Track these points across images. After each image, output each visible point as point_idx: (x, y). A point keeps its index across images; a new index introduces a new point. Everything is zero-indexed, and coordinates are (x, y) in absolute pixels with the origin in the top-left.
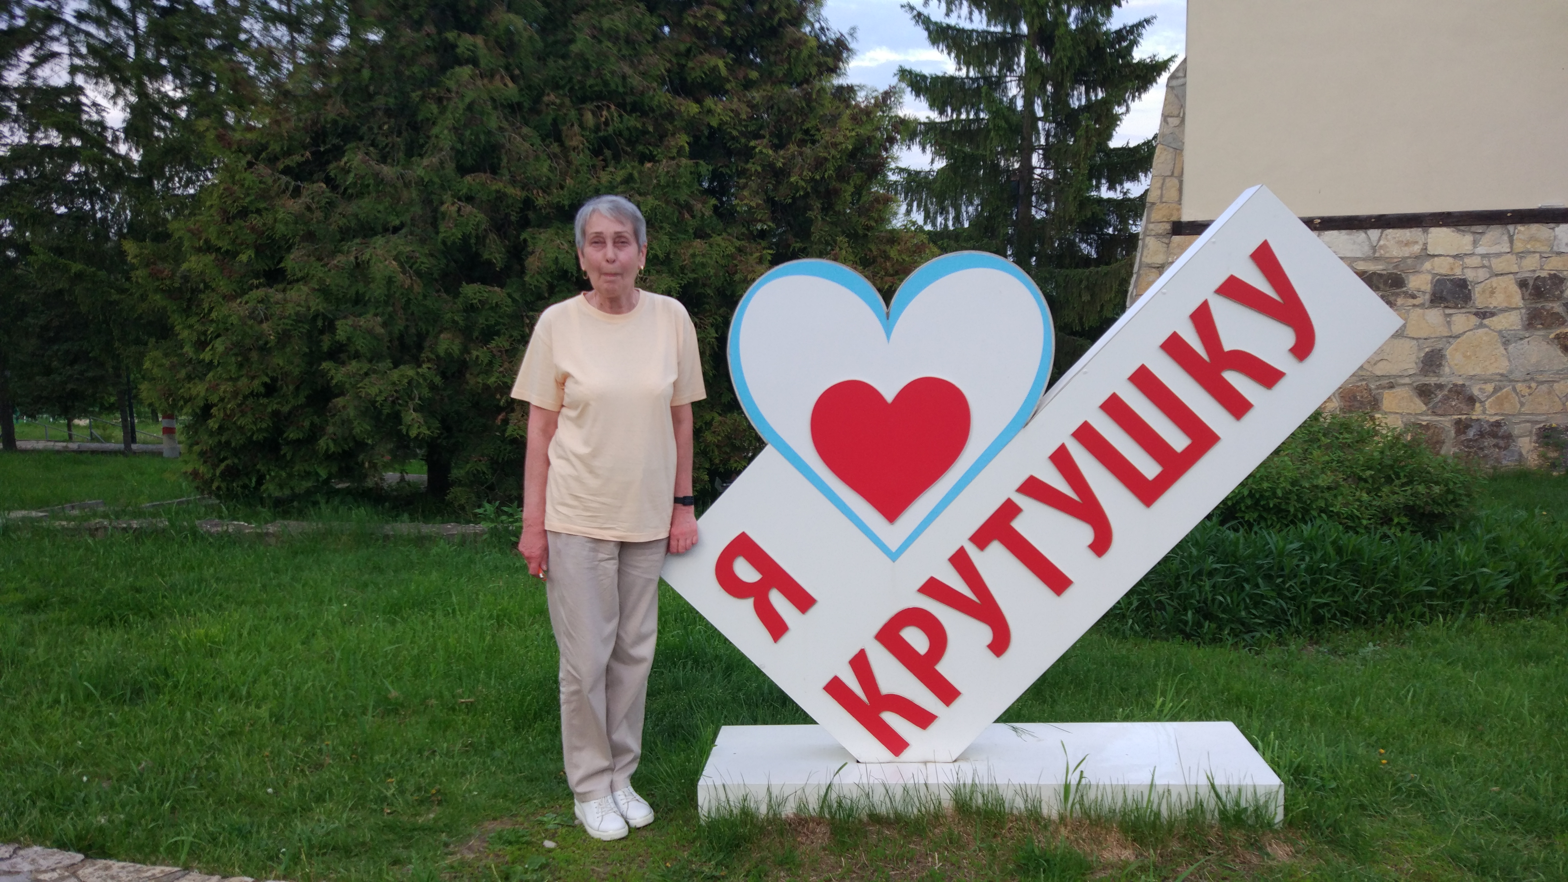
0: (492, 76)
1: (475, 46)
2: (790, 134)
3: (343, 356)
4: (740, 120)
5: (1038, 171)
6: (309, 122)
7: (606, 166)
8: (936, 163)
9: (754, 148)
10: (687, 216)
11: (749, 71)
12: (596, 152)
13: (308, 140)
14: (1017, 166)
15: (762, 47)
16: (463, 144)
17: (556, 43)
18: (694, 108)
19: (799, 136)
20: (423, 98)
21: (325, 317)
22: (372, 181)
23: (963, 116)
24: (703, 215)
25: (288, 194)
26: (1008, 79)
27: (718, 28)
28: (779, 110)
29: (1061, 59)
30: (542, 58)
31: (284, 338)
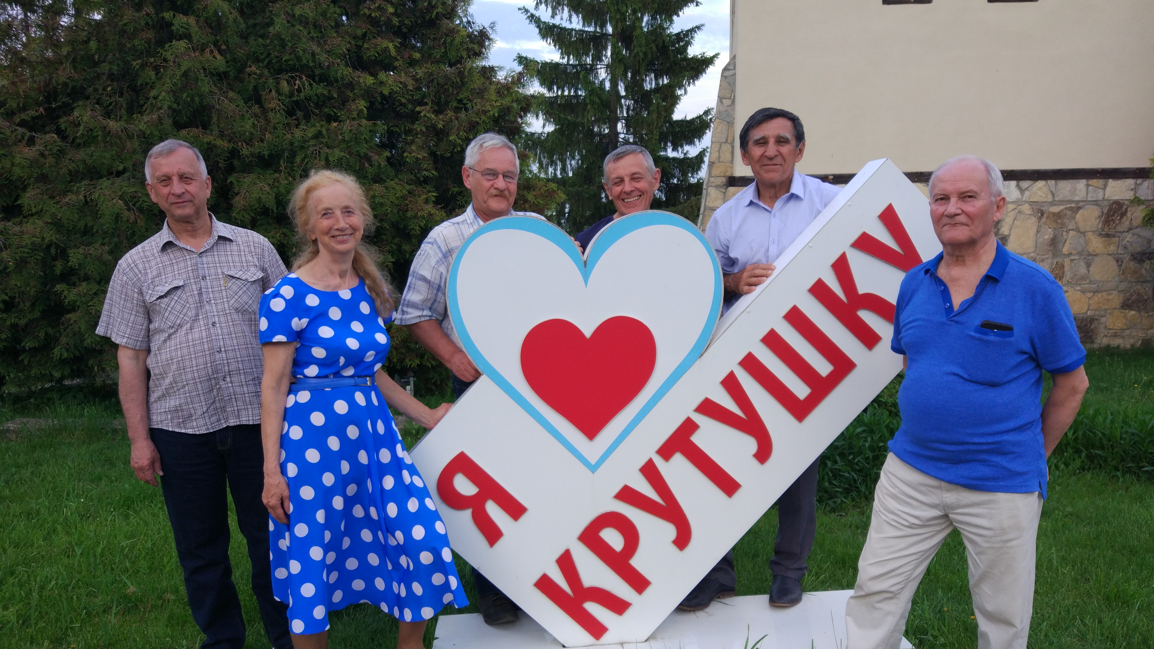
0: (203, 50)
1: (188, 24)
2: (447, 103)
3: (74, 279)
4: (408, 90)
5: (622, 136)
6: (42, 84)
7: (299, 124)
8: (547, 127)
9: (419, 112)
10: (367, 165)
11: (412, 52)
12: (290, 113)
13: (41, 98)
14: (607, 131)
15: (423, 34)
16: (178, 104)
17: (255, 25)
18: (370, 80)
19: (455, 104)
20: (143, 66)
21: (57, 247)
22: (100, 133)
23: (566, 93)
24: (380, 164)
25: (24, 142)
26: (599, 66)
27: (388, 18)
28: (438, 84)
29: (638, 53)
30: (244, 37)
31: (21, 264)
